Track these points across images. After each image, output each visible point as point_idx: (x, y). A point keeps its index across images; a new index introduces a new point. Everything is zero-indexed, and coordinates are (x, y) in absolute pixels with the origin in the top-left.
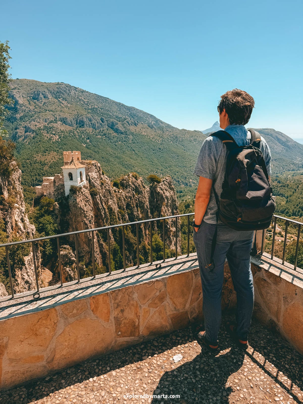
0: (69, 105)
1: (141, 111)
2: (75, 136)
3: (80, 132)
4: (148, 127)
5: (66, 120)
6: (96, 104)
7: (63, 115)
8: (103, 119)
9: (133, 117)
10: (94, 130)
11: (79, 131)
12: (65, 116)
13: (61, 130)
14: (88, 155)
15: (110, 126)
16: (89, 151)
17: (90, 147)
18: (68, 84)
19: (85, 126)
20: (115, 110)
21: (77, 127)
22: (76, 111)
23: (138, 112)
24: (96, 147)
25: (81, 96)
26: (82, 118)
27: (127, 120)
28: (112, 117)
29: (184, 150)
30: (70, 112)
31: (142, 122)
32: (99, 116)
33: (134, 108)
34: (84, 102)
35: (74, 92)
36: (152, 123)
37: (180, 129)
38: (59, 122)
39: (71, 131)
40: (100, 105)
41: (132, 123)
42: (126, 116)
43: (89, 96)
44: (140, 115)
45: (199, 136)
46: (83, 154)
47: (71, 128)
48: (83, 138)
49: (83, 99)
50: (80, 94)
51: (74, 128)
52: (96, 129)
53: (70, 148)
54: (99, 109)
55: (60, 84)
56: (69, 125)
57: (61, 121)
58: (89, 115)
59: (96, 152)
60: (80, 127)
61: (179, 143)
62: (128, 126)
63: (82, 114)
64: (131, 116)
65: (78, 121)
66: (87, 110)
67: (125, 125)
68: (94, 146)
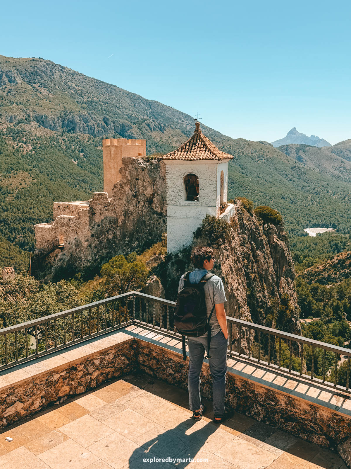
0: (50, 95)
1: (170, 109)
2: (60, 146)
3: (69, 140)
4: (181, 134)
5: (45, 119)
6: (96, 94)
7: (40, 112)
8: (108, 119)
9: (156, 118)
10: (92, 136)
11: (67, 139)
12: (44, 113)
13: (36, 136)
14: (81, 179)
15: (119, 131)
16: (82, 171)
17: (85, 164)
18: (50, 61)
19: (77, 130)
20: (126, 105)
21: (64, 131)
22: (61, 105)
23: (164, 110)
24: (94, 165)
25: (71, 82)
26: (72, 118)
27: (148, 121)
28: (121, 117)
29: (243, 174)
30: (52, 107)
31: (172, 126)
32: (100, 114)
33: (158, 102)
34: (76, 91)
35: (59, 73)
36: (188, 128)
37: (235, 138)
38: (34, 123)
39: (53, 137)
40: (102, 97)
41: (155, 126)
42: (144, 116)
43: (85, 82)
44: (168, 114)
45: (267, 151)
46: (73, 176)
47: (53, 133)
48: (73, 151)
49: (74, 85)
50: (69, 77)
51: (59, 133)
52: (95, 135)
53: (51, 165)
54: (100, 103)
55: (36, 61)
56: (50, 129)
57: (38, 121)
58: (85, 113)
59: (94, 174)
60: (69, 131)
61: (233, 162)
62: (150, 131)
63: (73, 111)
64: (153, 115)
65: (66, 121)
66: (80, 104)
67: (144, 130)
68: (91, 163)
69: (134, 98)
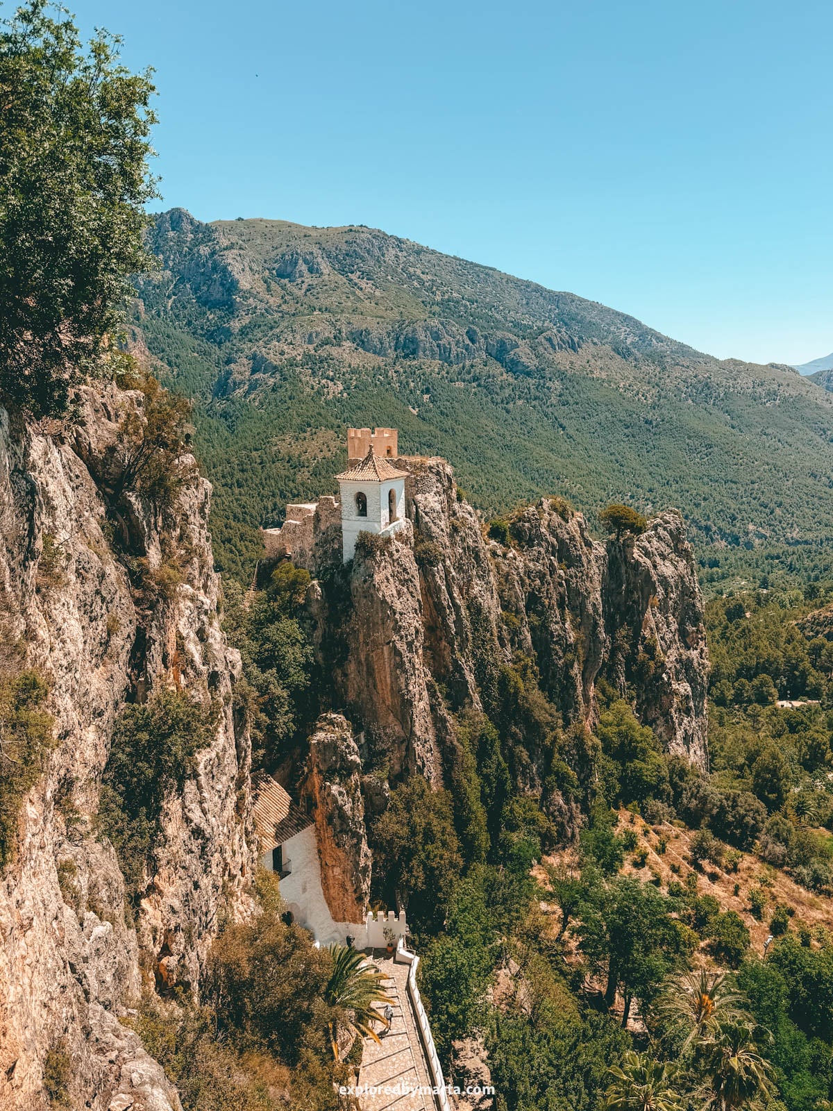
0: (378, 293)
1: (594, 306)
2: (389, 384)
3: (405, 372)
4: (613, 353)
5: (366, 336)
6: (457, 287)
7: (359, 323)
8: (475, 332)
9: (566, 324)
10: (446, 364)
11: (402, 370)
12: (364, 327)
13: (350, 366)
14: (423, 440)
15: (494, 352)
16: (425, 427)
17: (430, 415)
18: (379, 231)
19: (421, 353)
20: (512, 303)
21: (397, 357)
22: (396, 310)
23: (584, 309)
24: (447, 416)
25: (414, 266)
26: (413, 332)
27: (549, 332)
28: (500, 326)
29: (733, 428)
30: (380, 313)
31: (595, 340)
32: (463, 322)
33: (572, 295)
34: (422, 282)
35: (394, 252)
36: (629, 341)
37: (722, 357)
38: (347, 344)
39: (379, 368)
40: (468, 291)
41: (563, 341)
42: (544, 321)
43: (439, 265)
44: (592, 316)
45: (785, 383)
46: (410, 436)
47: (379, 361)
48: (411, 391)
49: (419, 272)
50: (411, 259)
51: (389, 360)
52: (451, 362)
53: (373, 418)
54: (464, 302)
55: (355, 231)
56: (375, 353)
57: (354, 340)
58: (434, 322)
59: (446, 432)
60: (406, 356)
61: (714, 404)
62: (551, 350)
63: (414, 320)
64: (562, 320)
65: (402, 339)
66: (429, 306)
67: (541, 349)
68: (442, 413)
69: (529, 290)
